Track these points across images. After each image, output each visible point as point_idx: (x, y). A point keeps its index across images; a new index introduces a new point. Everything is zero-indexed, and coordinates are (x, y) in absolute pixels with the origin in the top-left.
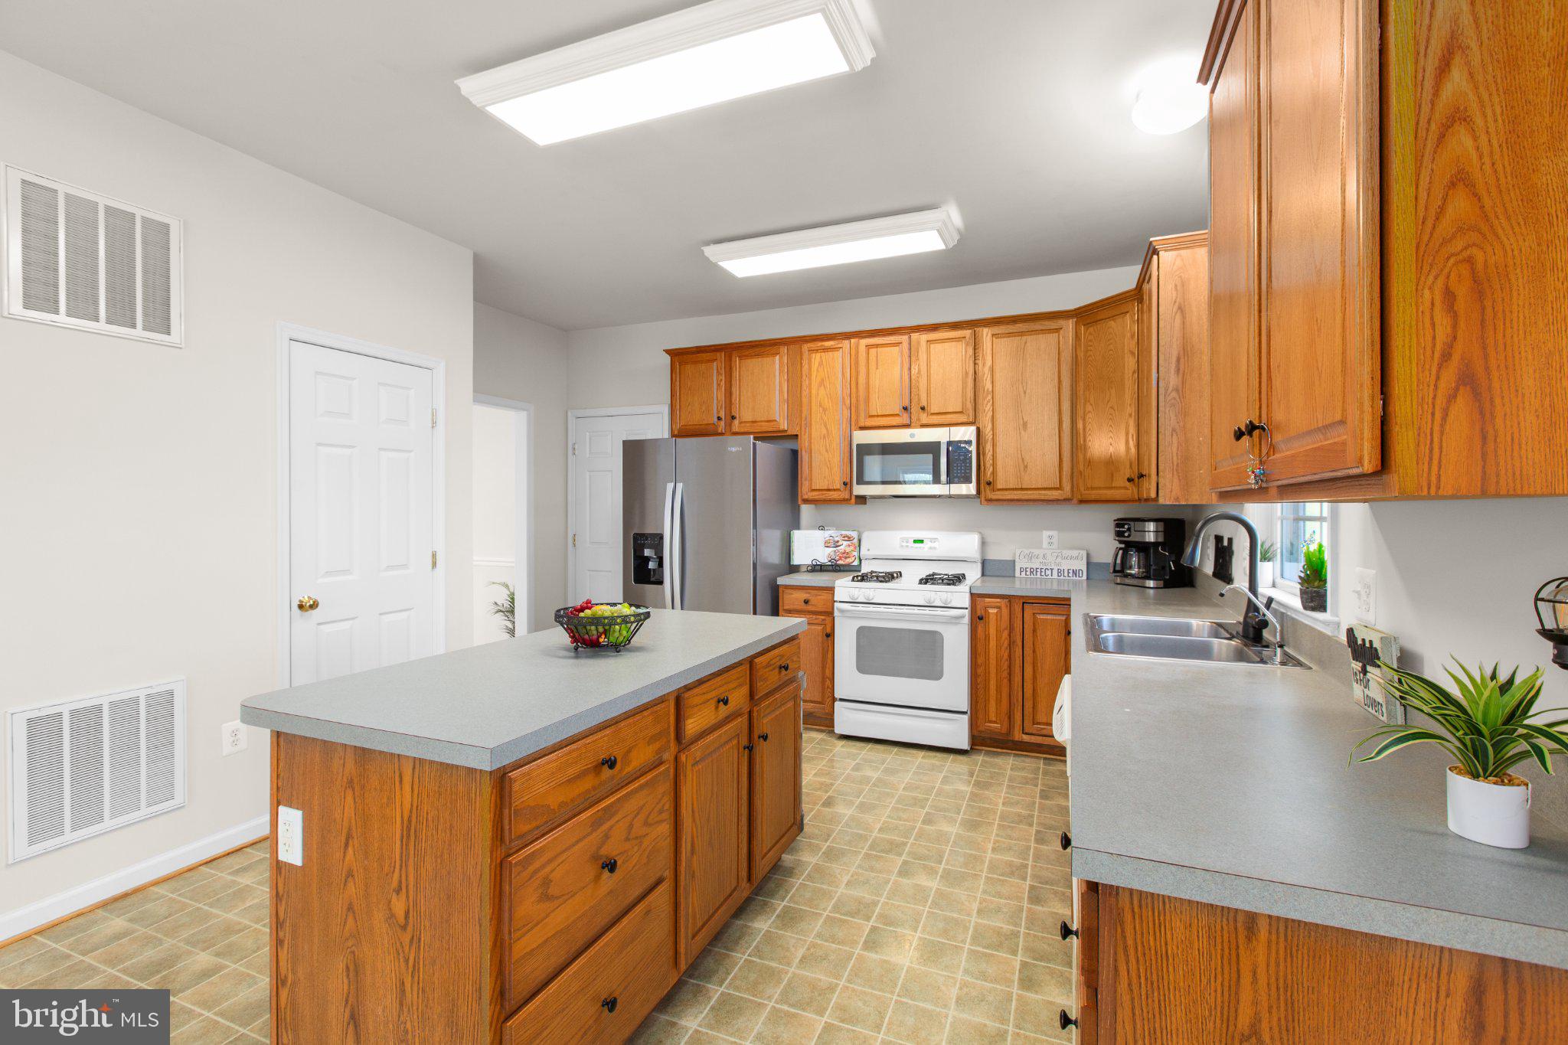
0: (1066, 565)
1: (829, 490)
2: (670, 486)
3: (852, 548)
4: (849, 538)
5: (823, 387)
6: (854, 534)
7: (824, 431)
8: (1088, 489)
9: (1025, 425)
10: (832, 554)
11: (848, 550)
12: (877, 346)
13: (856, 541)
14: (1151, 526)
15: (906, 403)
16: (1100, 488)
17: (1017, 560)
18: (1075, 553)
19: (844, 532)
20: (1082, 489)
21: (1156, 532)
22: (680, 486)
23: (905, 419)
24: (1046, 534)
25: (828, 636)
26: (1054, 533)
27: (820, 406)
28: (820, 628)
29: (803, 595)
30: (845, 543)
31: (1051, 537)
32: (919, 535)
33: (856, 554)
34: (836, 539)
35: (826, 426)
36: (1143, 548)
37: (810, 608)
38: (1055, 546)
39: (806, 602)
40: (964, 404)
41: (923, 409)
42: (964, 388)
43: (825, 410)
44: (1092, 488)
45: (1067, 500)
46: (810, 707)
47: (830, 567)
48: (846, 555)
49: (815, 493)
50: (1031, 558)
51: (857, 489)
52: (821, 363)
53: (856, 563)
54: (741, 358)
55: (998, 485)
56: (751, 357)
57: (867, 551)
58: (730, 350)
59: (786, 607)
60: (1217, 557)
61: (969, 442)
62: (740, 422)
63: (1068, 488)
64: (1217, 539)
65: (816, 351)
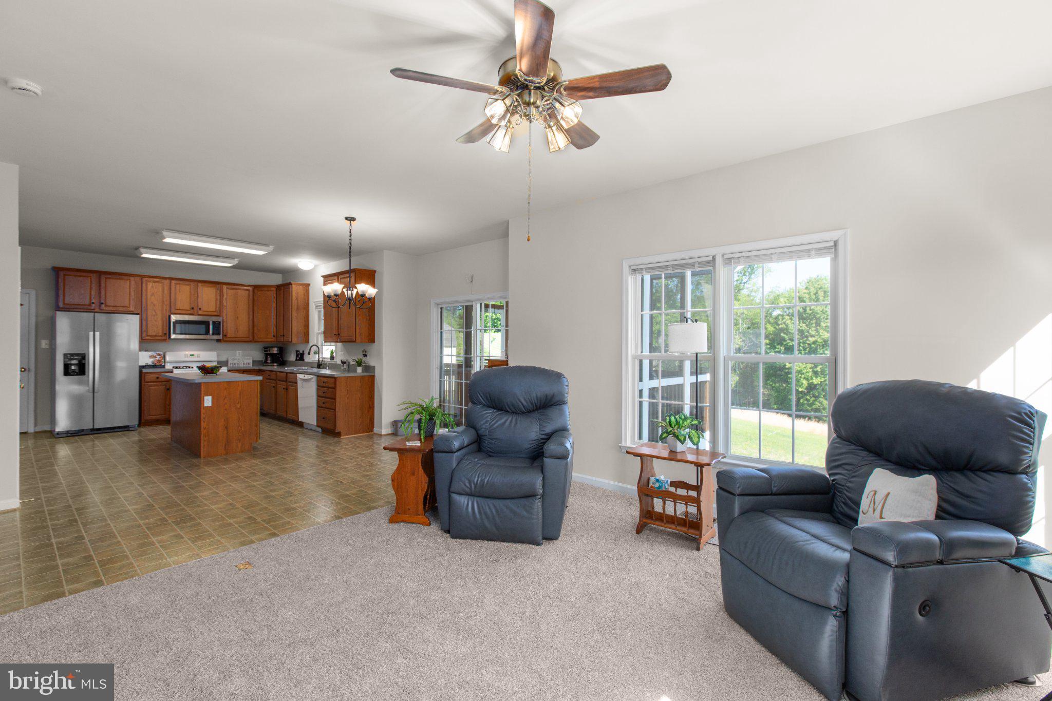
0: (246, 361)
1: (156, 336)
2: (91, 333)
3: (162, 358)
4: (159, 355)
5: (153, 296)
6: (161, 353)
7: (154, 313)
8: (258, 338)
9: (237, 318)
10: (154, 361)
11: (160, 359)
12: (180, 284)
13: (162, 355)
14: (276, 349)
15: (192, 306)
16: (263, 338)
17: (229, 360)
18: (249, 357)
19: (158, 353)
20: (256, 338)
21: (277, 350)
22: (97, 334)
23: (192, 312)
24: (237, 352)
25: (168, 389)
26: (241, 352)
27: (152, 303)
28: (163, 387)
29: (156, 376)
30: (158, 357)
31: (239, 353)
32: (192, 353)
33: (163, 361)
34: (155, 355)
35: (155, 311)
36: (272, 355)
38: (241, 355)
39: (158, 378)
40: (216, 308)
41: (200, 309)
42: (216, 304)
43: (154, 305)
44: (260, 338)
45: (251, 341)
46: (159, 417)
47: (154, 366)
48: (159, 361)
49: (149, 337)
50: (234, 359)
51: (173, 336)
52: (152, 287)
53: (163, 364)
54: (106, 278)
55: (229, 335)
56: (113, 278)
57: (168, 359)
58: (100, 274)
59: (147, 380)
60: (297, 356)
61: (220, 322)
62: (106, 306)
63: (251, 337)
64: (297, 351)
65: (150, 282)
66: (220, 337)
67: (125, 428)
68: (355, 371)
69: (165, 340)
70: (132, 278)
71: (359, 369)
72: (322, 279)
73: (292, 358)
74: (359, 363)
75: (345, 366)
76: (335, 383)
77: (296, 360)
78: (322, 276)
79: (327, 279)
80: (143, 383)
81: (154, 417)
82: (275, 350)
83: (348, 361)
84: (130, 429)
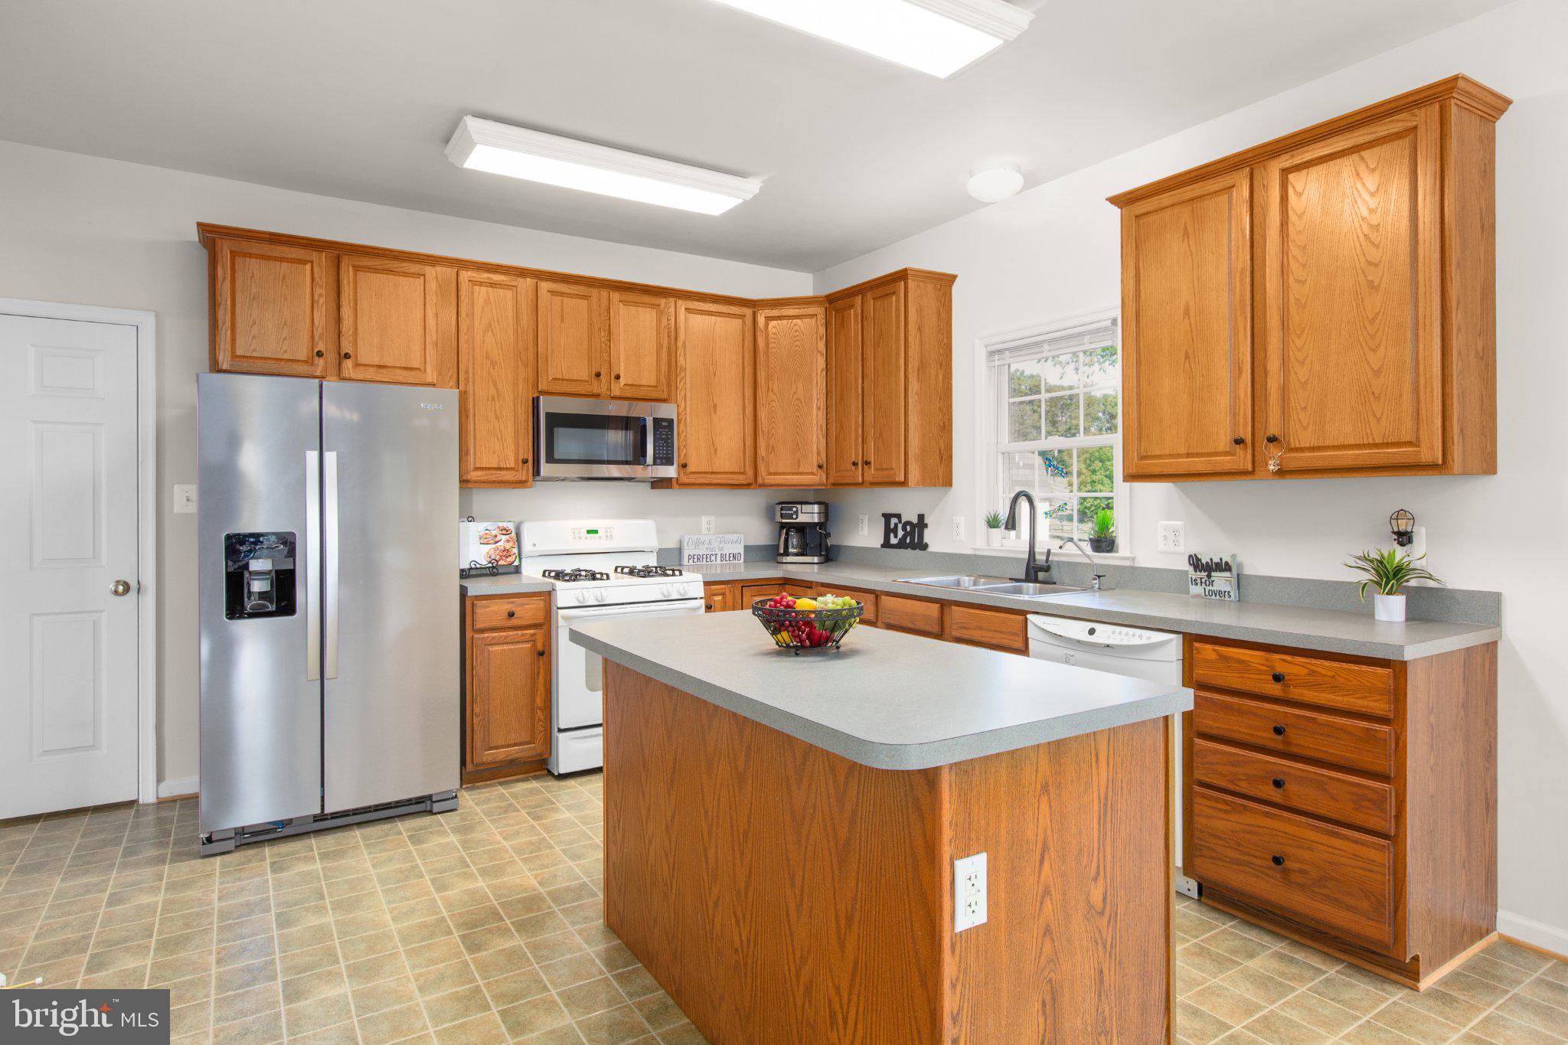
0: (728, 549)
1: (499, 469)
2: (314, 459)
3: (511, 544)
4: (506, 531)
5: (490, 333)
6: (511, 526)
7: (493, 391)
8: (771, 474)
9: (715, 406)
10: (492, 552)
11: (508, 546)
12: (562, 294)
13: (513, 534)
14: (816, 508)
15: (598, 369)
16: (784, 474)
17: (686, 547)
18: (735, 537)
19: (501, 524)
20: (764, 474)
23: (596, 388)
24: (704, 519)
25: (541, 654)
26: (712, 518)
27: (487, 357)
28: (528, 645)
29: (505, 607)
30: (504, 538)
31: (711, 522)
32: (593, 524)
33: (516, 551)
34: (494, 533)
35: (495, 384)
36: (801, 528)
37: (514, 622)
38: (718, 530)
39: (511, 615)
40: (658, 380)
41: (617, 379)
42: (658, 361)
43: (493, 364)
44: (776, 474)
45: (748, 486)
46: (514, 752)
47: (493, 571)
48: (506, 553)
49: (480, 473)
50: (698, 543)
51: (546, 469)
52: (487, 301)
53: (516, 563)
54: (357, 269)
55: (691, 468)
56: (376, 271)
57: (527, 547)
58: (338, 253)
59: (479, 625)
60: (889, 531)
61: (671, 420)
62: (357, 365)
63: (750, 472)
64: (887, 517)
65: (481, 284)
66: (670, 471)
67: (421, 806)
68: (1366, 614)
69: (521, 484)
70: (430, 271)
71: (1391, 608)
72: (1115, 212)
73: (866, 535)
74: (1390, 576)
75: (1221, 581)
76: (1398, 694)
77: (886, 544)
78: (1114, 200)
79: (1141, 207)
80: (468, 635)
81: (501, 754)
82: (809, 514)
83: (1239, 559)
84: (436, 807)
